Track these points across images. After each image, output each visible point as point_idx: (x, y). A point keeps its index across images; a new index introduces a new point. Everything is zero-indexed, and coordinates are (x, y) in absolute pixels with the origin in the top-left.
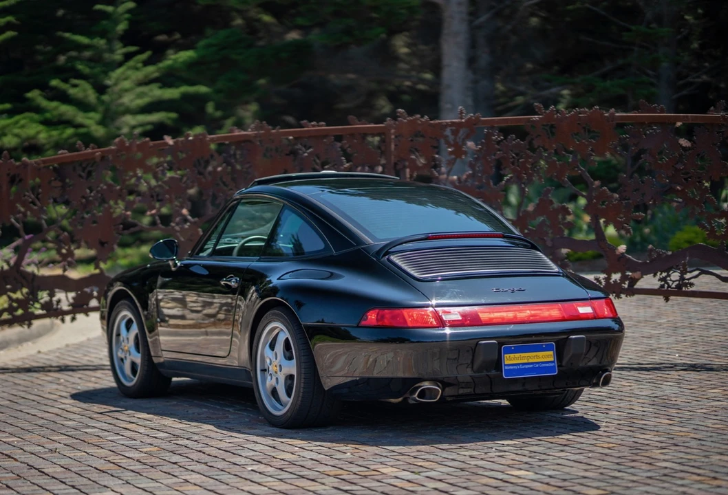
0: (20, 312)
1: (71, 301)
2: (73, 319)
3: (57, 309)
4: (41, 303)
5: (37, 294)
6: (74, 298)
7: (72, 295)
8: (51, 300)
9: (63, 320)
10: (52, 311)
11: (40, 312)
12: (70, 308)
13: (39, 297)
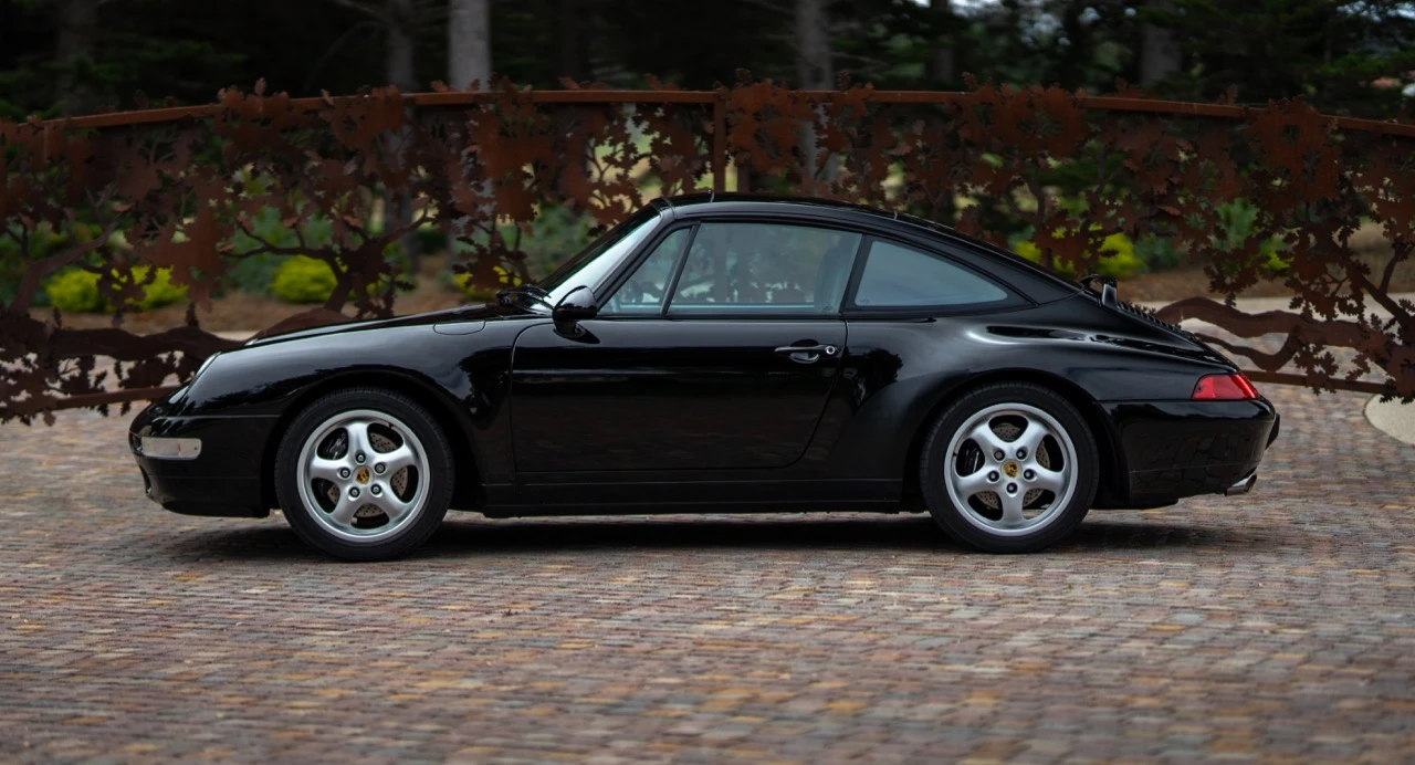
0: (23, 396)
1: (125, 375)
2: (126, 409)
3: (95, 390)
4: (63, 381)
5: (58, 365)
6: (130, 371)
7: (127, 366)
8: (84, 376)
9: (104, 411)
10: (85, 394)
11: (60, 396)
12: (122, 389)
13: (61, 368)
